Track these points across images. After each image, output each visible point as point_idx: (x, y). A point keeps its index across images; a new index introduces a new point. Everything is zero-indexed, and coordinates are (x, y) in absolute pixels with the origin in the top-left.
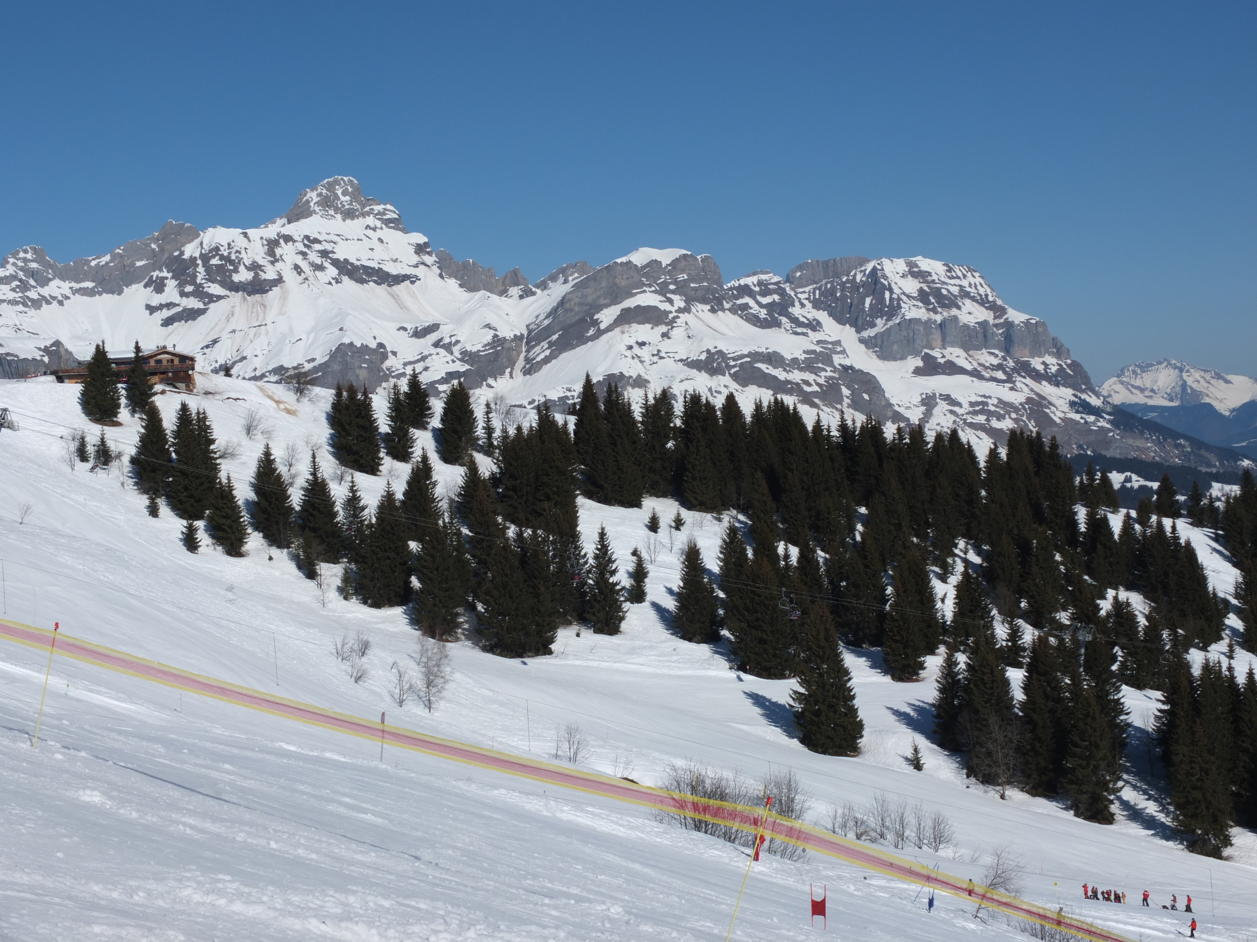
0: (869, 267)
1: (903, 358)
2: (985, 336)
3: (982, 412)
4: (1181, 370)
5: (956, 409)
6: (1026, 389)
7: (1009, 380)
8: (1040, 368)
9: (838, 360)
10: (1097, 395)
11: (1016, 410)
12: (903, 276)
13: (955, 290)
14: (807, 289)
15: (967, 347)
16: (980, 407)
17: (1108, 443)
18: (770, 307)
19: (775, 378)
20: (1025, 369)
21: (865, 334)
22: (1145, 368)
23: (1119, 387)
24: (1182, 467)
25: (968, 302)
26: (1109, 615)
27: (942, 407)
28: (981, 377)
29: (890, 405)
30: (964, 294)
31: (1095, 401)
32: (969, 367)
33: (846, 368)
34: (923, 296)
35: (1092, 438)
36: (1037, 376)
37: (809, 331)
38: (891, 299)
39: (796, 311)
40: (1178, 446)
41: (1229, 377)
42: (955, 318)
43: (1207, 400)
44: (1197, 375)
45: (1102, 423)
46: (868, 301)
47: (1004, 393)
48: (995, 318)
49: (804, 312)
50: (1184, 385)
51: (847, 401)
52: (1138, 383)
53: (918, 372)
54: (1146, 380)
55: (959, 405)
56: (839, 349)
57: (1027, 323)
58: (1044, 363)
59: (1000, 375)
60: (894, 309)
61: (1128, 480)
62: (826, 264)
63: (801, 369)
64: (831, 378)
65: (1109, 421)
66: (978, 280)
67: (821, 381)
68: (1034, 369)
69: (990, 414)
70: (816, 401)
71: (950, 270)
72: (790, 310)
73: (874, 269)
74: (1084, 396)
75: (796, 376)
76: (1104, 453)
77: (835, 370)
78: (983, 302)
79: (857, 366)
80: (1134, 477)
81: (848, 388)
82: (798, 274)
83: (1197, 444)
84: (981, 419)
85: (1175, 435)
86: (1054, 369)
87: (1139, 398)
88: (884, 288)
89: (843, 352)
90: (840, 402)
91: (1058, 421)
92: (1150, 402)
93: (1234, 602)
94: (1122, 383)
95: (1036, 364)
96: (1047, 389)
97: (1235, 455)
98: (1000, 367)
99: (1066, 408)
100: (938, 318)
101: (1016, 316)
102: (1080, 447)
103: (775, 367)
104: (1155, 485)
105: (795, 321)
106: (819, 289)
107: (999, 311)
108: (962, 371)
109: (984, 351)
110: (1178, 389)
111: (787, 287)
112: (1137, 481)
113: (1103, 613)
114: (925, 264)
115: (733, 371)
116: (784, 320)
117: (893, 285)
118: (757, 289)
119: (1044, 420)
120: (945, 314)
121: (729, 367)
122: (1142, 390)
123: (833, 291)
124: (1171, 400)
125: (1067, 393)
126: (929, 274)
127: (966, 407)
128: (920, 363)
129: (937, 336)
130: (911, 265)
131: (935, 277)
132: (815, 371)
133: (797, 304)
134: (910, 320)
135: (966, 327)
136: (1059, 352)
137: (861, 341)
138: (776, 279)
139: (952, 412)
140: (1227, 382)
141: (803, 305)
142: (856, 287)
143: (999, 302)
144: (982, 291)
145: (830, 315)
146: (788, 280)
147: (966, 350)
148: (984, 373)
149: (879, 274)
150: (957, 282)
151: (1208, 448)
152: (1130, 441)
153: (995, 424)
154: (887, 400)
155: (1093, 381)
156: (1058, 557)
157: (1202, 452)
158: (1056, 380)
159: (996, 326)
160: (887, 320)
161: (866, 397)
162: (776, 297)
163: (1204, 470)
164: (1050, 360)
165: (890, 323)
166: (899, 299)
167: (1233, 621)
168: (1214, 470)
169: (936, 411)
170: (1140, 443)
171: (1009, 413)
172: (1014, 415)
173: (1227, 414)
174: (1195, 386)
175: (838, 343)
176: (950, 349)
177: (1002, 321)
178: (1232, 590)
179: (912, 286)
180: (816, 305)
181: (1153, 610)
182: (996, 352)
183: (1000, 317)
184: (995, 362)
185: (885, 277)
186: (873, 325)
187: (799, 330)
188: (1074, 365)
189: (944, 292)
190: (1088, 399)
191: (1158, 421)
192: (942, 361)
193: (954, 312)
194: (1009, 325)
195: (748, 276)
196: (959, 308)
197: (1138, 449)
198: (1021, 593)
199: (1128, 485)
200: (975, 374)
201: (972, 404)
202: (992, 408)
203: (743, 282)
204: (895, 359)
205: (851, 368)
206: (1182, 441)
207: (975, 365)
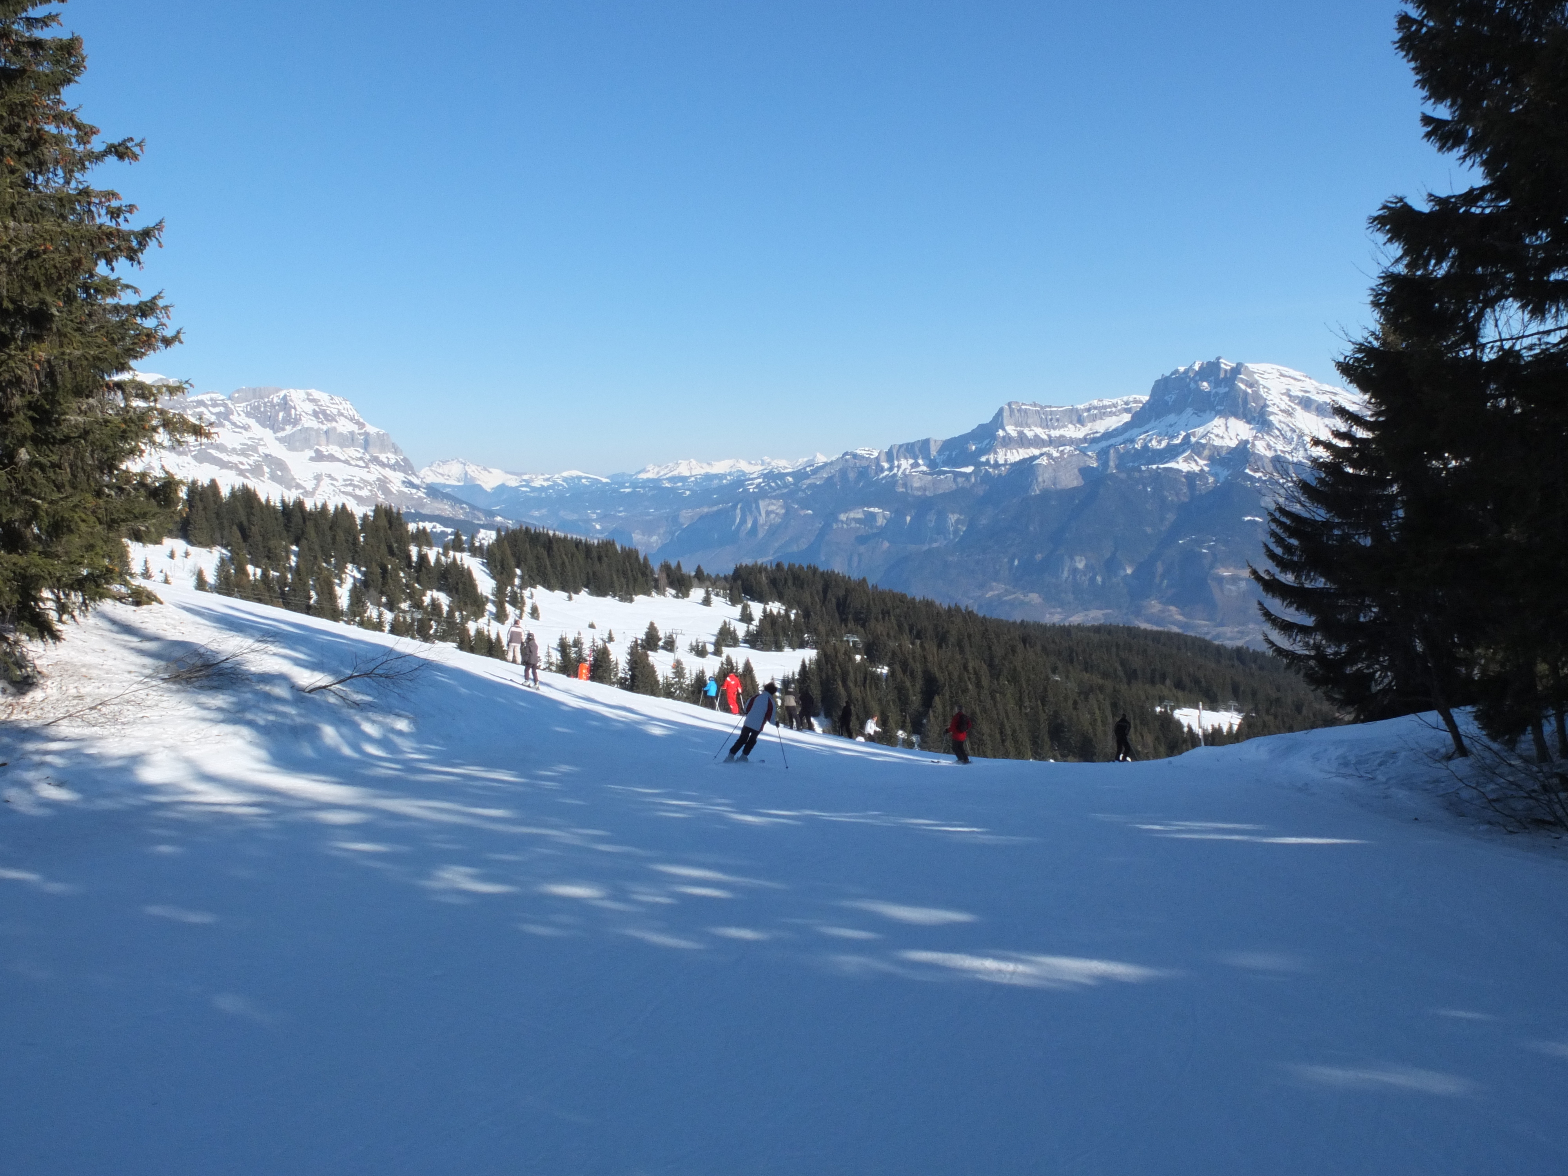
0: (282, 394)
1: (302, 450)
2: (353, 440)
3: (350, 485)
4: (465, 465)
5: (334, 482)
6: (376, 473)
7: (367, 467)
8: (385, 461)
9: (261, 450)
10: (418, 477)
11: (371, 485)
12: (304, 401)
13: (335, 412)
14: (242, 405)
15: (342, 446)
16: (349, 482)
17: (423, 505)
18: (218, 415)
19: (221, 459)
20: (375, 460)
21: (281, 434)
22: (445, 462)
23: (430, 473)
24: (465, 521)
25: (342, 418)
26: (428, 605)
27: (326, 481)
28: (350, 464)
29: (294, 479)
30: (341, 414)
31: (416, 481)
32: (343, 458)
33: (267, 456)
34: (315, 414)
35: (414, 502)
36: (383, 465)
37: (243, 431)
38: (296, 414)
39: (234, 418)
40: (462, 508)
41: (491, 470)
42: (335, 428)
43: (478, 482)
44: (473, 468)
45: (420, 494)
46: (281, 415)
47: (363, 474)
48: (359, 429)
49: (239, 419)
50: (466, 474)
51: (267, 475)
52: (441, 471)
53: (312, 459)
54: (445, 469)
55: (336, 480)
56: (262, 443)
57: (378, 434)
58: (387, 458)
59: (361, 463)
60: (296, 422)
61: (434, 527)
62: (254, 390)
63: (238, 455)
64: (258, 461)
65: (424, 493)
66: (349, 406)
67: (251, 462)
68: (381, 461)
69: (355, 486)
70: (248, 474)
71: (332, 399)
72: (231, 417)
73: (285, 396)
74: (410, 478)
75: (235, 459)
76: (421, 511)
77: (260, 456)
78: (352, 419)
79: (274, 455)
80: (438, 525)
81: (268, 467)
82: (236, 395)
83: (473, 507)
84: (350, 489)
85: (461, 502)
86: (393, 461)
87: (440, 480)
88: (291, 407)
89: (265, 445)
90: (263, 475)
91: (395, 492)
92: (448, 483)
93: (491, 597)
94: (432, 470)
95: (383, 457)
96: (388, 472)
97: (491, 514)
98: (361, 459)
99: (400, 484)
100: (325, 428)
101: (371, 429)
102: (408, 507)
103: (221, 452)
104: (449, 530)
105: (234, 424)
106: (250, 405)
107: (361, 425)
108: (338, 460)
109: (352, 448)
110: (463, 476)
111: (229, 403)
112: (439, 528)
113: (425, 604)
114: (316, 394)
115: (193, 454)
116: (227, 423)
117: (297, 407)
118: (209, 403)
119: (387, 491)
120: (329, 425)
121: (191, 451)
122: (443, 475)
123: (259, 406)
124: (459, 481)
125: (401, 476)
126: (319, 401)
127: (341, 482)
128: (313, 455)
129: (323, 439)
130: (308, 394)
131: (322, 403)
132: (247, 456)
133: (235, 413)
134: (307, 428)
135: (341, 434)
136: (396, 451)
137: (277, 439)
138: (222, 397)
139: (332, 484)
140: (490, 472)
141: (239, 414)
142: (273, 406)
143: (361, 420)
144: (351, 413)
145: (257, 421)
146: (230, 398)
147: (341, 447)
148: (352, 462)
149: (288, 398)
150: (336, 406)
151: (478, 509)
152: (436, 505)
153: (358, 492)
154: (292, 476)
155: (415, 469)
156: (402, 574)
157: (476, 512)
158: (393, 467)
159: (359, 434)
160: (293, 427)
161: (279, 473)
162: (222, 409)
163: (476, 522)
164: (391, 456)
165: (295, 429)
166: (300, 415)
167: (491, 607)
168: (482, 523)
169: (322, 483)
170: (441, 506)
171: (366, 486)
172: (369, 488)
173: (489, 490)
174: (472, 474)
175: (261, 439)
176: (331, 446)
177: (363, 431)
178: (490, 592)
179: (309, 407)
180: (248, 415)
181: (451, 602)
182: (359, 449)
183: (361, 429)
184: (359, 455)
185: (291, 400)
186: (284, 429)
187: (237, 430)
188: (405, 460)
189: (328, 412)
190: (412, 480)
191: (451, 493)
192: (326, 453)
193: (334, 424)
194: (367, 434)
195: (204, 394)
196: (337, 422)
197: (440, 509)
198: (382, 593)
199: (434, 530)
200: (346, 462)
201: (345, 480)
202: (356, 483)
203: (200, 397)
204: (297, 451)
205: (270, 455)
206: (464, 506)
207: (347, 457)
